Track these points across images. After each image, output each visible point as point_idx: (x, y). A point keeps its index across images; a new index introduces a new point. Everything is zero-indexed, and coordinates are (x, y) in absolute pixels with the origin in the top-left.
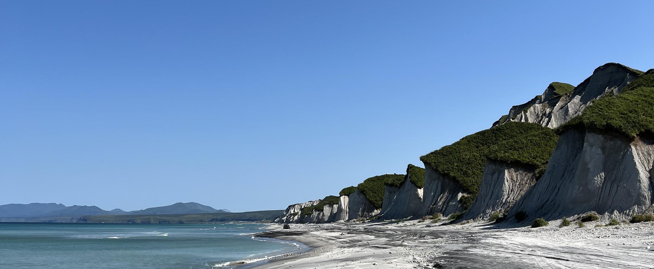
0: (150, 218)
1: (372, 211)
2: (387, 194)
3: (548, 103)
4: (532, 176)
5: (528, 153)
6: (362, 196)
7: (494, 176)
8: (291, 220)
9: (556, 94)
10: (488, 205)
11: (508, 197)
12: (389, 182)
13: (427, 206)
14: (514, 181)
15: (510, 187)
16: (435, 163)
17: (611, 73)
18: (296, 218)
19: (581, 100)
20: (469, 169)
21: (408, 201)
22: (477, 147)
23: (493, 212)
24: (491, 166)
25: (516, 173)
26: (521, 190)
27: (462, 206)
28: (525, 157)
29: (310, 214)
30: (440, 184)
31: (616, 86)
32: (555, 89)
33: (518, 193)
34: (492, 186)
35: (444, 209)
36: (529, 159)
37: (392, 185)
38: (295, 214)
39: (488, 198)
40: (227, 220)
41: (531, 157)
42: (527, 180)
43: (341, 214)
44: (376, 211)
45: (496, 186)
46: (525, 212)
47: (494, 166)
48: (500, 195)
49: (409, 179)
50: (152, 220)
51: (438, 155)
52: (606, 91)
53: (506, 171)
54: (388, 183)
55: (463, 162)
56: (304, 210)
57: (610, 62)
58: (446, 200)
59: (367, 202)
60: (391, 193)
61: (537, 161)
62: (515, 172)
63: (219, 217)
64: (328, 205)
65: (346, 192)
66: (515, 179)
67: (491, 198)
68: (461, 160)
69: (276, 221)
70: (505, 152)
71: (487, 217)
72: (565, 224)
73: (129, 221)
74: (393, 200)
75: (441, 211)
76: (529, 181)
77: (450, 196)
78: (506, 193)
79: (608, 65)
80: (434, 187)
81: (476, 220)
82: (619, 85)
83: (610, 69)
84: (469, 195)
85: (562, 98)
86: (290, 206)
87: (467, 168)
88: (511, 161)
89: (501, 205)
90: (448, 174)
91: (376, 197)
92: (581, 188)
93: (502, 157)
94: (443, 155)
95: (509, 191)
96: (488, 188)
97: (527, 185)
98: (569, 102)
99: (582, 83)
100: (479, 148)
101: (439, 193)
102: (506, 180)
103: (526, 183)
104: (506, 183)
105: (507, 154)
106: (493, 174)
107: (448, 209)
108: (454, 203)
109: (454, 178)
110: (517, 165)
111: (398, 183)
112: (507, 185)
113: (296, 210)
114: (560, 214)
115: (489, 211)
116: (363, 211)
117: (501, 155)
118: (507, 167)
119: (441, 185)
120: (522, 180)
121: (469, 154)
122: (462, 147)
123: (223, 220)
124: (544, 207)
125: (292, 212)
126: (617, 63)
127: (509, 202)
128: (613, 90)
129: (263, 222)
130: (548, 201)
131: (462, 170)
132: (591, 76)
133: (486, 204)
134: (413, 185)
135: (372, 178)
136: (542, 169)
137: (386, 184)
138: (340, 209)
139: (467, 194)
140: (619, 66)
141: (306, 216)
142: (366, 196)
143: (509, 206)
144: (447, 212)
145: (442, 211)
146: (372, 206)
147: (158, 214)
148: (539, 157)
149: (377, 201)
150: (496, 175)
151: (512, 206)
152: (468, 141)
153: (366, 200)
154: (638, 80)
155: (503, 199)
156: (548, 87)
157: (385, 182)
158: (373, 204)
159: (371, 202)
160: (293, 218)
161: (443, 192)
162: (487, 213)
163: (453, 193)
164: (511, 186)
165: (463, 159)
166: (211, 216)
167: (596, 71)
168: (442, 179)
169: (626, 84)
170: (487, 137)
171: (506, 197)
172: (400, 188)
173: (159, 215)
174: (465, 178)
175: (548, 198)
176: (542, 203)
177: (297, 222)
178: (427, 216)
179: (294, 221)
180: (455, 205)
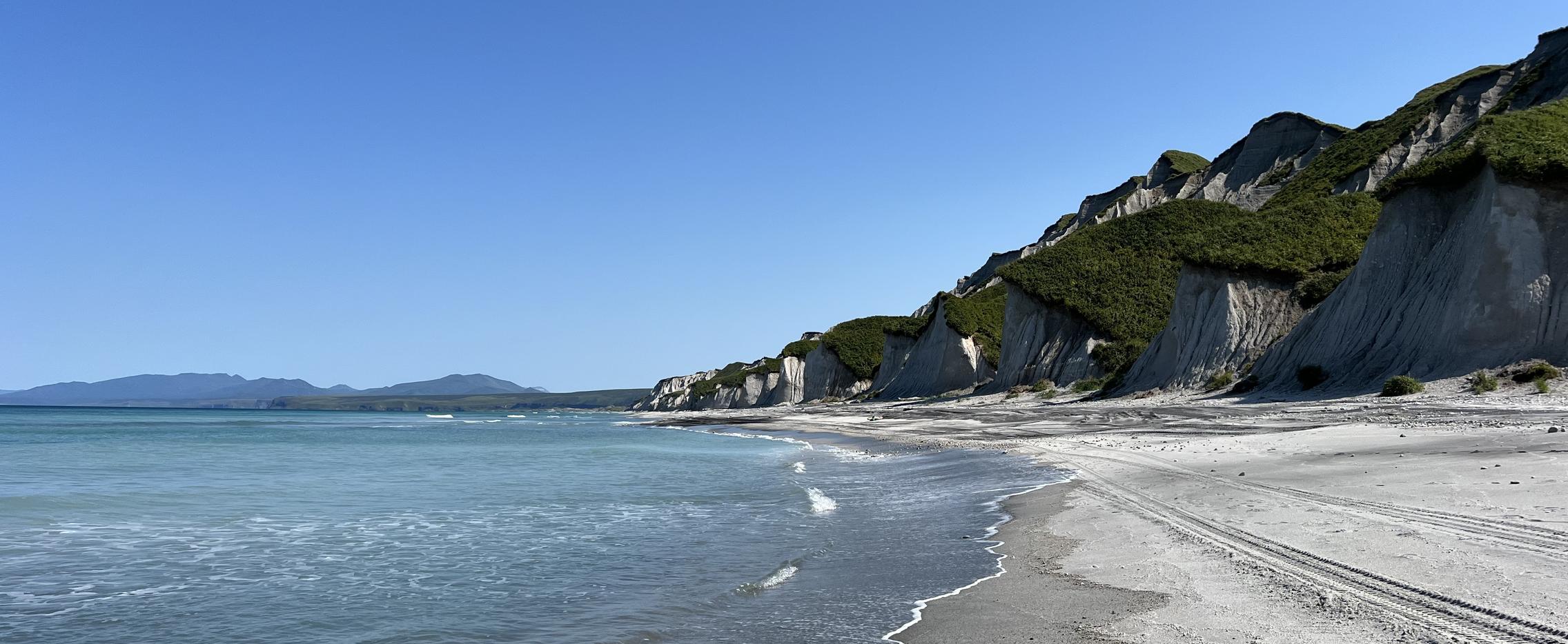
0: (402, 403)
1: (852, 384)
2: (888, 350)
3: (1163, 188)
4: (1291, 296)
5: (1275, 248)
6: (830, 357)
7: (1201, 296)
8: (669, 406)
9: (1176, 172)
10: (1194, 356)
11: (1242, 340)
12: (893, 328)
13: (1017, 368)
14: (1250, 307)
15: (1241, 319)
16: (1029, 280)
17: (1286, 131)
18: (678, 401)
19: (1226, 184)
20: (1105, 292)
21: (941, 362)
22: (1112, 250)
23: (1209, 373)
24: (1192, 277)
25: (1253, 290)
26: (1269, 326)
27: (1099, 365)
28: (1271, 257)
29: (712, 394)
30: (1042, 322)
31: (1296, 155)
32: (1172, 164)
33: (1263, 331)
34: (1198, 317)
35: (1056, 372)
36: (1279, 260)
37: (898, 333)
38: (676, 395)
39: (1192, 342)
40: (543, 406)
41: (1282, 256)
42: (1280, 305)
43: (786, 390)
44: (858, 384)
45: (1208, 318)
46: (1320, 366)
47: (1199, 277)
48: (1221, 336)
49: (940, 320)
50: (407, 406)
51: (1034, 265)
52: (1276, 164)
53: (1230, 287)
54: (890, 330)
55: (1087, 277)
56: (697, 385)
57: (1283, 111)
58: (1058, 355)
59: (841, 367)
60: (896, 348)
61: (1298, 264)
62: (1250, 289)
63: (529, 401)
64: (754, 376)
65: (797, 350)
66: (1252, 303)
67: (1197, 343)
68: (1082, 275)
69: (635, 407)
70: (1223, 247)
71: (1195, 382)
72: (1479, 386)
73: (363, 407)
74: (903, 362)
75: (1049, 377)
76: (1284, 306)
77: (1068, 345)
78: (1235, 334)
79: (1278, 117)
80: (1030, 327)
81: (1169, 388)
82: (1304, 152)
83: (1283, 124)
84: (1110, 343)
85: (1191, 177)
86: (662, 381)
87: (1099, 289)
88: (1241, 266)
89: (1227, 358)
90: (1062, 301)
91: (857, 358)
92: (1488, 309)
93: (1218, 258)
94: (1044, 264)
95: (1241, 329)
96: (1190, 324)
97: (1282, 315)
98: (1205, 185)
99: (1228, 151)
100: (1116, 251)
101: (1042, 340)
102: (1231, 305)
103: (1279, 311)
104: (1233, 310)
105: (1228, 251)
106: (1199, 292)
107: (1066, 370)
108: (1080, 359)
109: (1074, 311)
110: (1252, 273)
111: (912, 330)
112: (1235, 315)
113: (673, 387)
114: (1431, 370)
115: (1198, 370)
116: (833, 386)
117: (1214, 253)
118: (1230, 276)
119: (1044, 325)
120: (1268, 304)
121: (1097, 262)
122: (1080, 249)
123: (535, 406)
124: (1369, 356)
125: (667, 392)
126: (1296, 112)
127: (1247, 351)
128: (1291, 164)
129: (610, 409)
130: (1374, 341)
131: (1088, 293)
132: (1246, 138)
133: (1188, 356)
134: (952, 330)
136: (1309, 280)
137: (887, 332)
138: (783, 383)
139: (1106, 341)
140: (1300, 118)
141: (702, 397)
142: (838, 355)
143: (1247, 359)
144: (1063, 378)
145: (1054, 376)
146: (850, 374)
147: (418, 394)
148: (1301, 257)
149: (860, 365)
150: (1205, 295)
151: (1256, 358)
152: (1093, 238)
153: (838, 364)
154: (1344, 142)
155: (1230, 343)
156: (1159, 160)
157: (884, 329)
158: (854, 371)
159: (848, 367)
160: (673, 401)
161: (1049, 337)
162: (1195, 375)
163: (1072, 340)
164: (1244, 317)
165: (1087, 272)
166: (513, 398)
167: (1256, 127)
168: (1045, 311)
169: (1316, 152)
170: (1130, 230)
171: (1236, 340)
172: (916, 339)
173: (418, 397)
174: (1098, 309)
175: (1372, 335)
176: (1359, 348)
177: (681, 408)
178: (1018, 386)
179: (675, 406)
180: (1081, 363)
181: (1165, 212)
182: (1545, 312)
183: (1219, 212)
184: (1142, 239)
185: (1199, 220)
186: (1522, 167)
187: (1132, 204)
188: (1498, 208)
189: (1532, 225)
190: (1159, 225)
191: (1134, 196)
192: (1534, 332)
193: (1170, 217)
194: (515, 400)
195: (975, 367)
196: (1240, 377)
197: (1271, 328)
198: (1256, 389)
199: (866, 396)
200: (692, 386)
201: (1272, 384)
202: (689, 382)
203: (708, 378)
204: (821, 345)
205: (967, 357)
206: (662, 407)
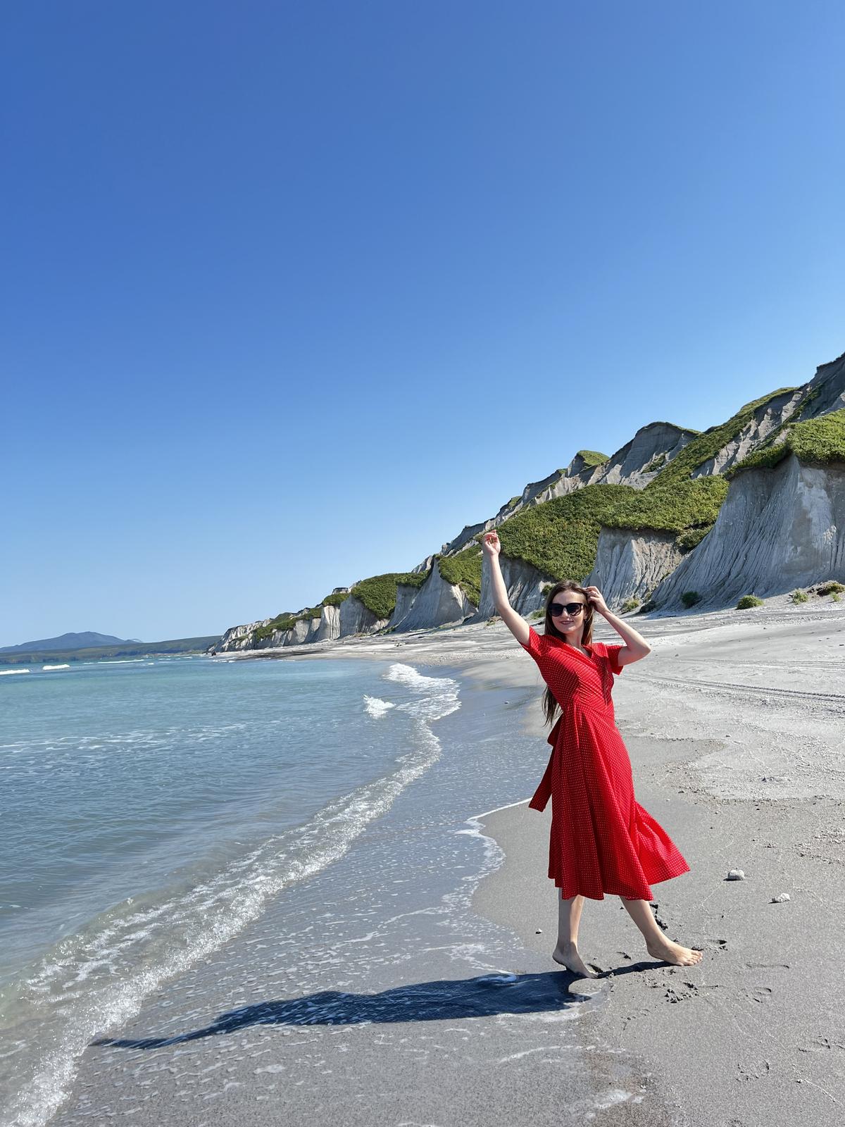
0: (30, 656)
1: (374, 622)
2: (400, 597)
3: (579, 476)
4: (673, 546)
5: (661, 515)
6: (358, 604)
7: (615, 549)
8: (237, 647)
9: (587, 465)
10: (613, 590)
11: (643, 578)
12: (403, 581)
14: (647, 555)
15: (642, 563)
17: (659, 435)
18: (244, 643)
19: (621, 472)
20: (549, 550)
21: (438, 604)
23: (623, 600)
24: (608, 537)
25: (648, 544)
26: (660, 567)
28: (659, 521)
29: (270, 637)
31: (666, 451)
32: (584, 460)
33: (657, 571)
34: (614, 563)
36: (664, 523)
37: (406, 585)
38: (241, 639)
39: (610, 581)
41: (666, 520)
42: (667, 553)
43: (326, 631)
44: (378, 622)
45: (620, 563)
46: (696, 593)
47: (612, 536)
48: (629, 575)
49: (435, 574)
50: (33, 659)
52: (654, 458)
53: (633, 541)
55: (536, 540)
56: (257, 631)
57: (656, 421)
58: (520, 595)
59: (366, 611)
60: (405, 595)
61: (677, 525)
62: (646, 543)
63: (129, 650)
64: (302, 621)
65: (334, 600)
66: (648, 552)
67: (614, 581)
68: (533, 538)
69: (210, 650)
70: (627, 515)
72: (798, 599)
74: (411, 605)
76: (669, 553)
77: (526, 587)
78: (638, 574)
79: (653, 426)
82: (672, 448)
83: (656, 430)
85: (597, 468)
87: (544, 548)
88: (640, 528)
89: (635, 590)
90: (520, 557)
91: (377, 604)
92: (799, 549)
93: (625, 523)
95: (642, 570)
96: (608, 568)
97: (668, 559)
98: (607, 474)
99: (621, 449)
100: (554, 521)
102: (635, 554)
103: (666, 557)
104: (636, 557)
105: (631, 518)
106: (613, 547)
107: (526, 604)
108: (535, 596)
109: (529, 563)
110: (648, 532)
111: (415, 582)
112: (638, 561)
113: (238, 634)
114: (766, 591)
115: (616, 599)
116: (361, 625)
117: (622, 519)
118: (633, 535)
119: (510, 573)
120: (659, 552)
121: (542, 529)
122: (530, 521)
123: (133, 653)
124: (727, 584)
125: (234, 638)
126: (665, 422)
127: (647, 584)
128: (664, 457)
129: (192, 652)
130: (729, 574)
131: (538, 551)
132: (633, 440)
134: (445, 581)
135: (369, 579)
136: (685, 535)
137: (399, 584)
138: (324, 625)
140: (668, 425)
141: (262, 639)
142: (363, 603)
143: (647, 590)
144: (524, 609)
146: (373, 616)
147: (42, 649)
148: (678, 520)
149: (380, 610)
150: (617, 549)
151: (653, 589)
152: (538, 512)
153: (364, 609)
154: (697, 441)
155: (636, 580)
156: (575, 458)
157: (396, 582)
158: (375, 613)
159: (371, 611)
160: (240, 644)
161: (513, 582)
162: (614, 602)
163: (529, 583)
164: (644, 563)
165: (536, 536)
166: (116, 649)
167: (639, 433)
168: (509, 564)
169: (681, 448)
171: (639, 578)
172: (419, 588)
173: (43, 651)
174: (545, 561)
175: (727, 570)
176: (720, 579)
177: (246, 648)
178: (494, 617)
179: (241, 647)
180: (536, 599)
181: (585, 493)
182: (834, 549)
183: (621, 492)
184: (571, 512)
185: (608, 498)
186: (815, 456)
187: (559, 489)
188: (802, 483)
189: (823, 493)
190: (582, 503)
191: (560, 482)
192: (828, 562)
193: (589, 497)
194: (118, 650)
195: (461, 606)
196: (644, 602)
197: (662, 568)
198: (655, 609)
199: (386, 631)
200: (255, 631)
201: (665, 606)
202: (250, 629)
203: (264, 625)
204: (351, 596)
205: (455, 599)
206: (231, 649)
